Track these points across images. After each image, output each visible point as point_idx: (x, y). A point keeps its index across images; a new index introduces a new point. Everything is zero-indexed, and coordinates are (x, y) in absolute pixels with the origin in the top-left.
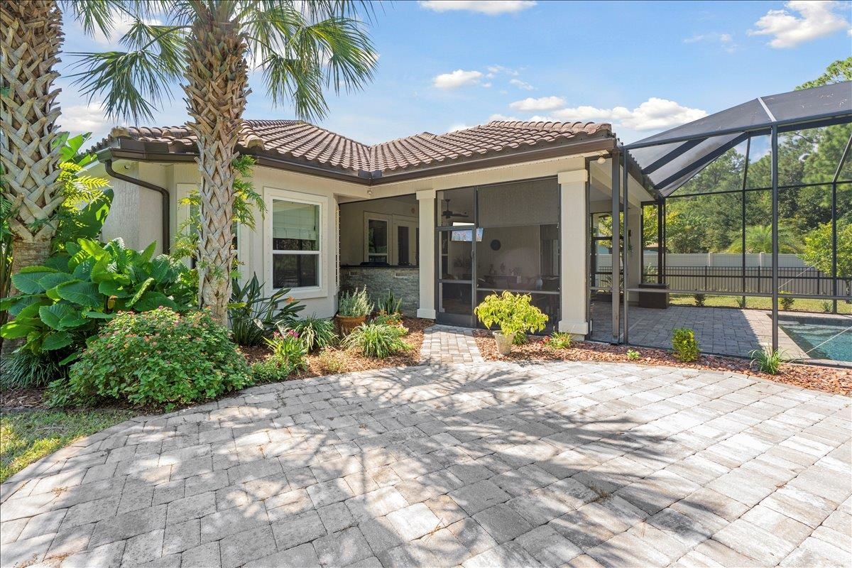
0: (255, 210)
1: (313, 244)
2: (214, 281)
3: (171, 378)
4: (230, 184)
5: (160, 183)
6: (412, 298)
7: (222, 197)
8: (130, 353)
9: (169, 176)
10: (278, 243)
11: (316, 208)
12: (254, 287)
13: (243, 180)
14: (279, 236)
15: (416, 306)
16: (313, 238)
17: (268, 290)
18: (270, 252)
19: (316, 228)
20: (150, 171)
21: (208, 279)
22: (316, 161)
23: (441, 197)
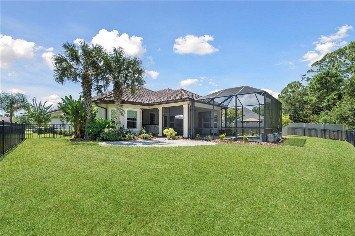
0: (124, 113)
1: (135, 119)
2: (118, 125)
3: (113, 137)
4: (120, 109)
5: (105, 107)
6: (157, 132)
7: (119, 111)
8: (108, 134)
9: (107, 106)
10: (128, 119)
11: (136, 111)
12: (123, 127)
13: (121, 108)
14: (128, 118)
15: (158, 133)
16: (135, 118)
17: (126, 128)
18: (126, 121)
19: (136, 116)
20: (104, 105)
21: (116, 125)
22: (130, 101)
23: (164, 109)
